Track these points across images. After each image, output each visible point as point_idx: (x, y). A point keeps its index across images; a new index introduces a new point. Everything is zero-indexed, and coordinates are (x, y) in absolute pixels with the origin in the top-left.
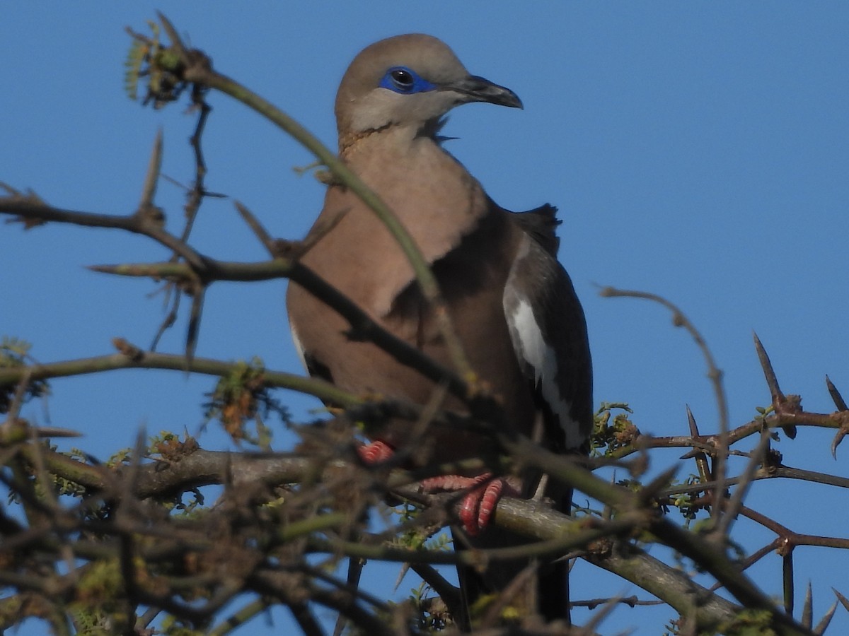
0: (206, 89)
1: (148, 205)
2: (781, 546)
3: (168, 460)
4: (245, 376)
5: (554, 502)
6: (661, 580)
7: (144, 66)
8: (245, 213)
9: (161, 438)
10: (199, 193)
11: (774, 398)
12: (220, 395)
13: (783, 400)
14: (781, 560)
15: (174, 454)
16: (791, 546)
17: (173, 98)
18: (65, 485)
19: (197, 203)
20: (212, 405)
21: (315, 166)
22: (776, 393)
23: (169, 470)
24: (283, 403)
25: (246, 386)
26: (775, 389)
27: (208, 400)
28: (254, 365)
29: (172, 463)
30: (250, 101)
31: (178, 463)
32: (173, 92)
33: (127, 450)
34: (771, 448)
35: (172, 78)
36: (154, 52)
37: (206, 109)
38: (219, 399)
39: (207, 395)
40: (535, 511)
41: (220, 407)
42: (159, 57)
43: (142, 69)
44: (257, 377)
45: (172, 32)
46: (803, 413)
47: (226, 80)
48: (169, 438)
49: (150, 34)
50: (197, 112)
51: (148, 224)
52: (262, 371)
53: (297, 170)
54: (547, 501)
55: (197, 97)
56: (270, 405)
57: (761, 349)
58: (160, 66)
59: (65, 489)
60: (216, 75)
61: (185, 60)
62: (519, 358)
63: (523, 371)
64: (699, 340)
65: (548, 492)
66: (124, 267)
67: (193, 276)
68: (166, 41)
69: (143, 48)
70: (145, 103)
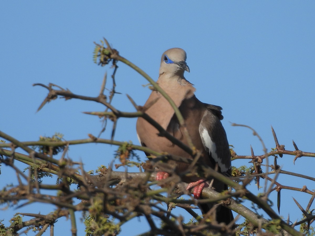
0: (117, 61)
1: (102, 94)
2: (277, 189)
3: (103, 174)
4: (127, 146)
5: (215, 188)
6: (245, 212)
7: (99, 53)
8: (129, 98)
9: (101, 167)
10: (114, 92)
11: (277, 146)
12: (119, 152)
13: (279, 146)
14: (277, 192)
15: (105, 172)
16: (280, 189)
17: (107, 63)
18: (73, 181)
19: (113, 95)
20: (117, 154)
21: (148, 85)
22: (277, 144)
23: (103, 177)
24: (138, 155)
25: (127, 149)
26: (277, 143)
27: (115, 153)
28: (130, 143)
29: (104, 175)
30: (130, 65)
31: (106, 175)
32: (107, 62)
33: (91, 171)
34: (277, 164)
35: (107, 57)
36: (102, 49)
37: (116, 67)
38: (119, 153)
39: (115, 151)
40: (209, 191)
41: (120, 155)
42: (103, 51)
43: (98, 55)
44: (130, 146)
45: (108, 44)
46: (285, 151)
47: (123, 58)
48: (103, 167)
49: (101, 44)
50: (114, 68)
51: (102, 100)
52: (132, 145)
53: (143, 86)
54: (213, 188)
55: (114, 63)
56: (134, 155)
57: (273, 131)
58: (104, 54)
59: (72, 182)
60: (120, 57)
61: (111, 52)
62: (204, 146)
63: (206, 150)
64: (261, 140)
65: (213, 185)
66: (93, 113)
67: (114, 116)
68: (106, 46)
69: (99, 48)
70: (99, 65)
